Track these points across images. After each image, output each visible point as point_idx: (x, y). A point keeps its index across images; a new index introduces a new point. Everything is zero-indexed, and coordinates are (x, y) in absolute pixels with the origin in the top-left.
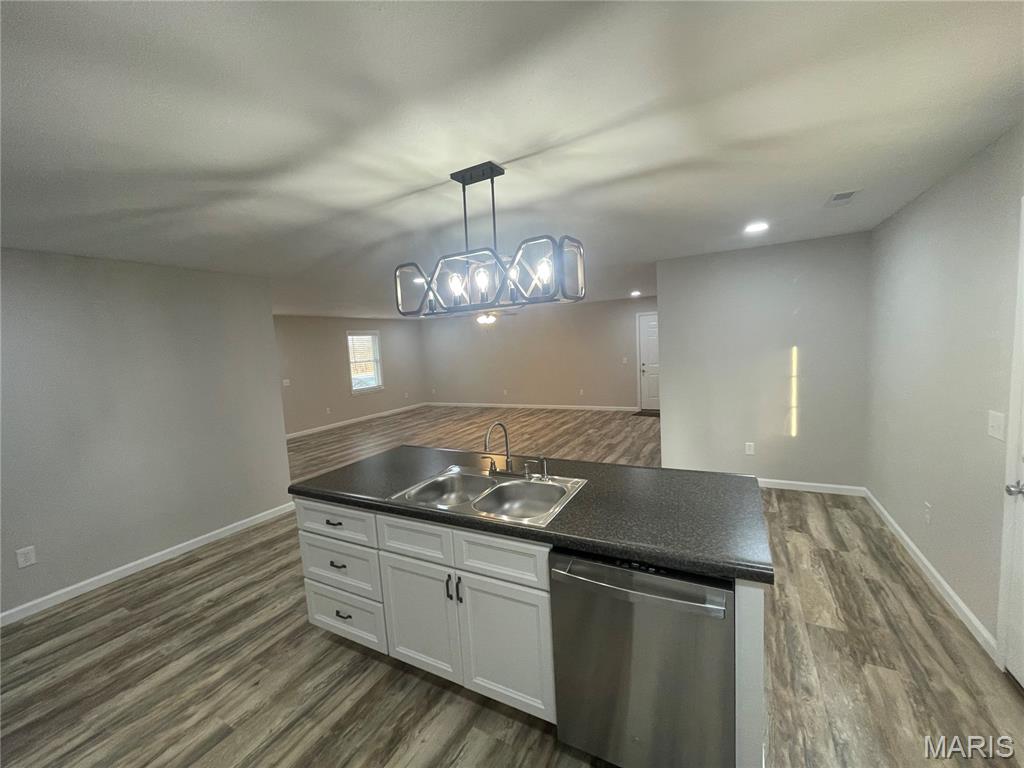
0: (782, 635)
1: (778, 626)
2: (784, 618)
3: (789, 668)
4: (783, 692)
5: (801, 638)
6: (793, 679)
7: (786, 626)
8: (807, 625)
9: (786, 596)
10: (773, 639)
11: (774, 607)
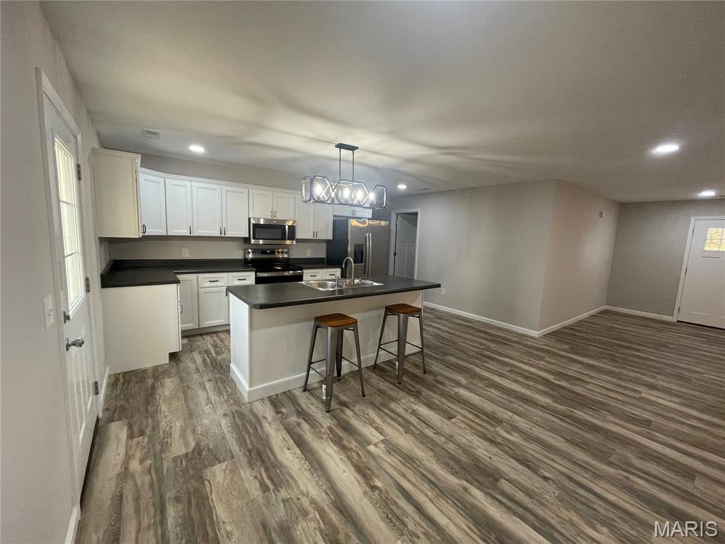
0: (247, 437)
1: (251, 442)
2: (250, 451)
3: (237, 420)
4: (236, 408)
5: (234, 442)
6: (234, 417)
7: (247, 446)
8: (233, 457)
9: (256, 477)
10: (251, 430)
11: (261, 457)
